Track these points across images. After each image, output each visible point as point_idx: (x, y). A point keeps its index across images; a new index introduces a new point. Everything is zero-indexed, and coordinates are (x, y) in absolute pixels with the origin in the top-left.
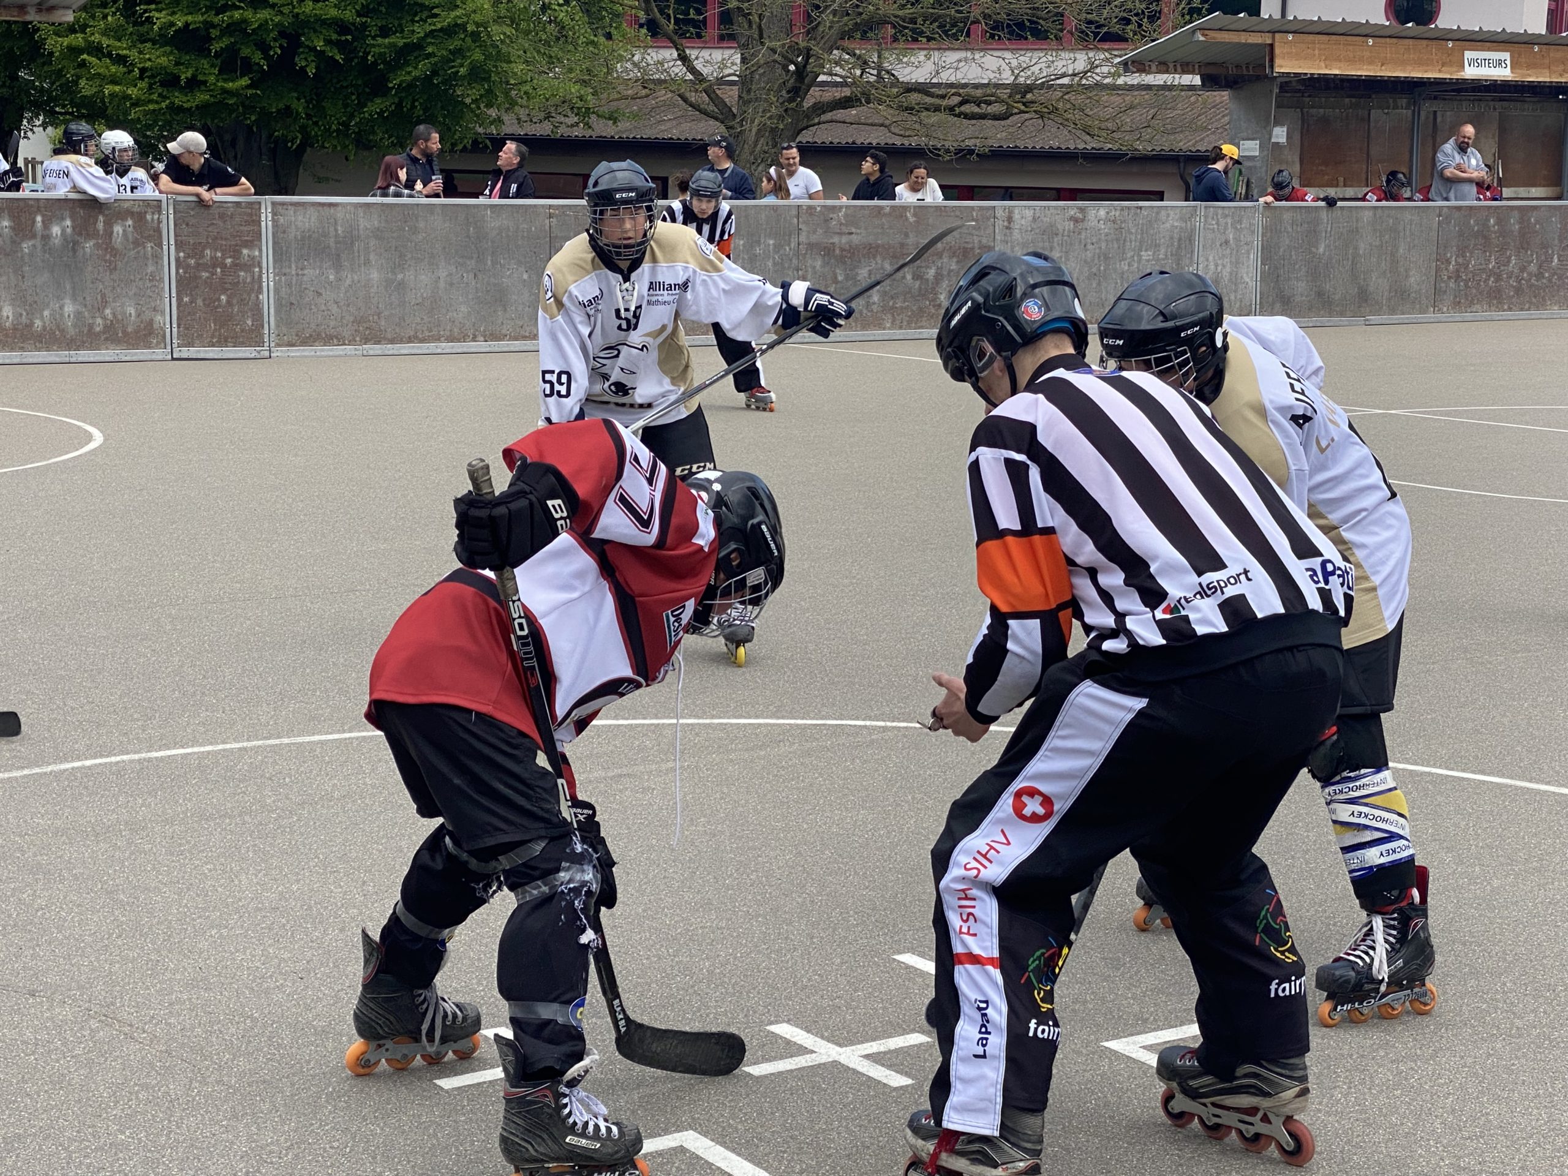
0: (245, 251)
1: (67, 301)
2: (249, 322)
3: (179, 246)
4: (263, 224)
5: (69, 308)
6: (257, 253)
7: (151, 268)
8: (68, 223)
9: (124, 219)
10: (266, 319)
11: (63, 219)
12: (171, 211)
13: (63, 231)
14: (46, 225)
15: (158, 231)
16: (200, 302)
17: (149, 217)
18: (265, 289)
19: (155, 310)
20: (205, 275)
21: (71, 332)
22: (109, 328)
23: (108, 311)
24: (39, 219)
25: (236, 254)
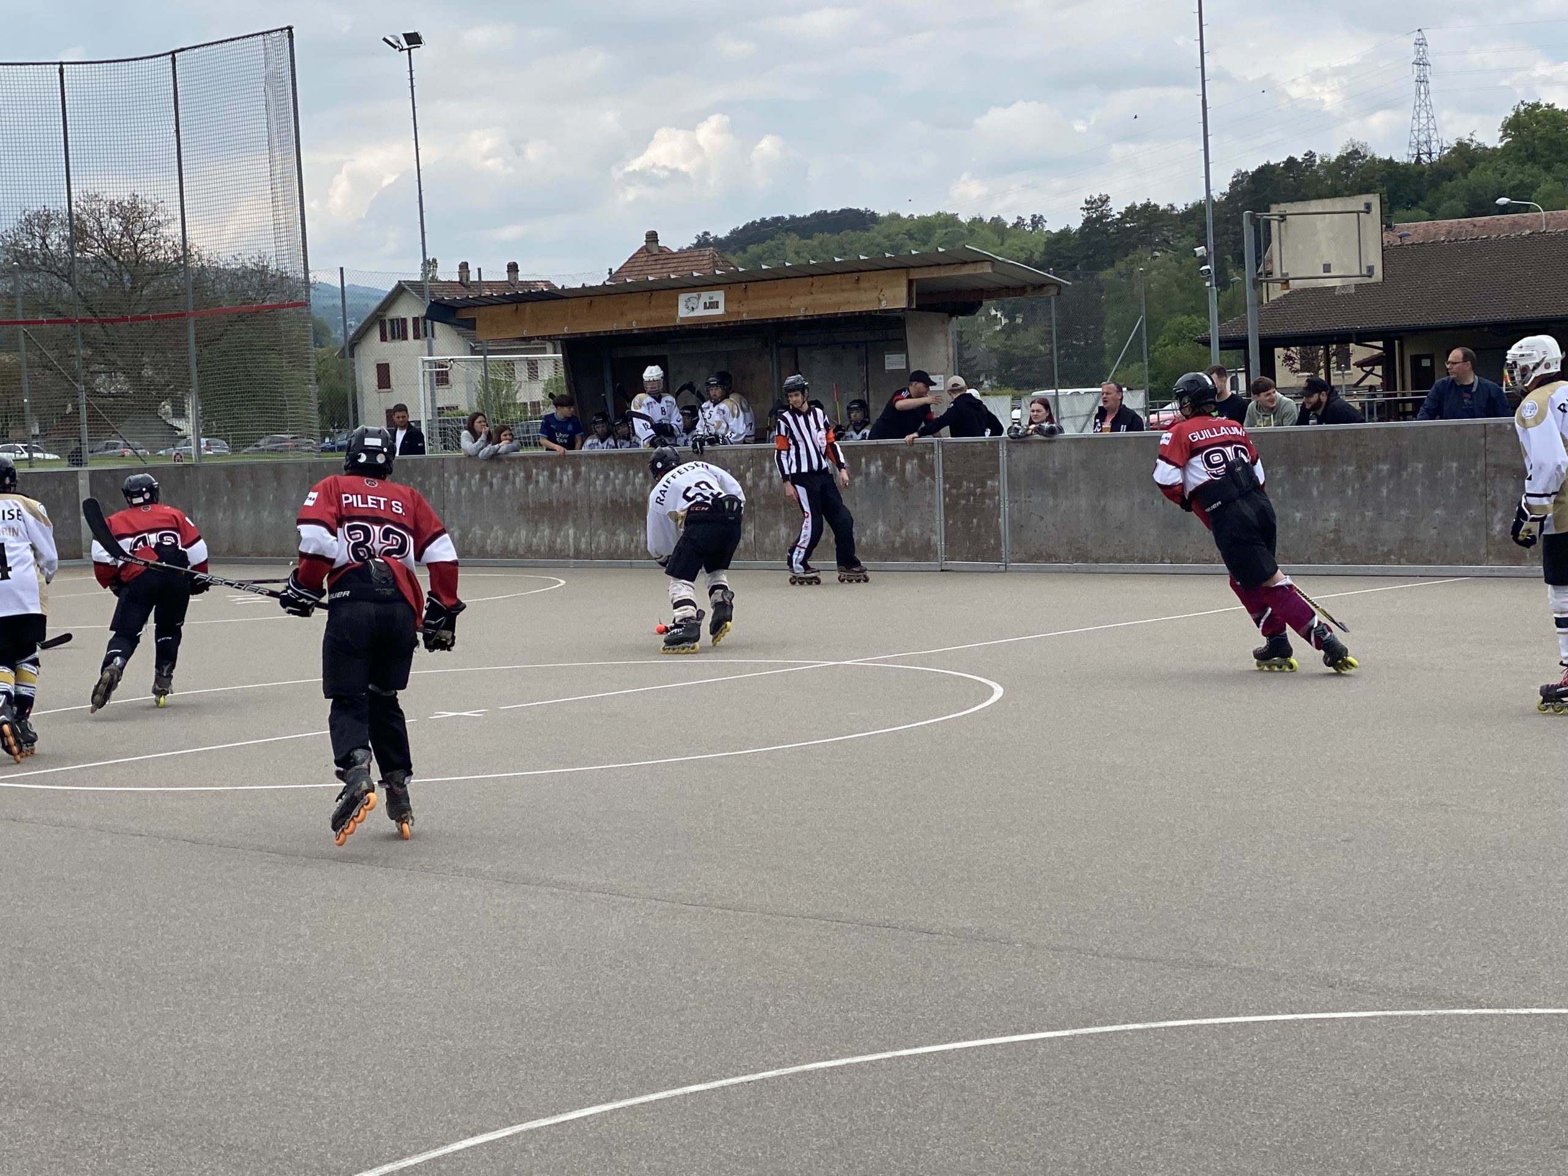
0: (989, 483)
1: (880, 523)
2: (992, 542)
3: (946, 478)
4: (1001, 459)
5: (881, 528)
6: (997, 484)
7: (928, 498)
8: (880, 463)
9: (912, 459)
10: (1003, 539)
11: (877, 460)
12: (940, 451)
13: (877, 469)
14: (867, 465)
15: (932, 467)
16: (959, 524)
17: (927, 456)
18: (1002, 514)
19: (931, 531)
20: (963, 502)
21: (883, 546)
22: (905, 544)
23: (903, 531)
24: (863, 460)
25: (983, 485)
